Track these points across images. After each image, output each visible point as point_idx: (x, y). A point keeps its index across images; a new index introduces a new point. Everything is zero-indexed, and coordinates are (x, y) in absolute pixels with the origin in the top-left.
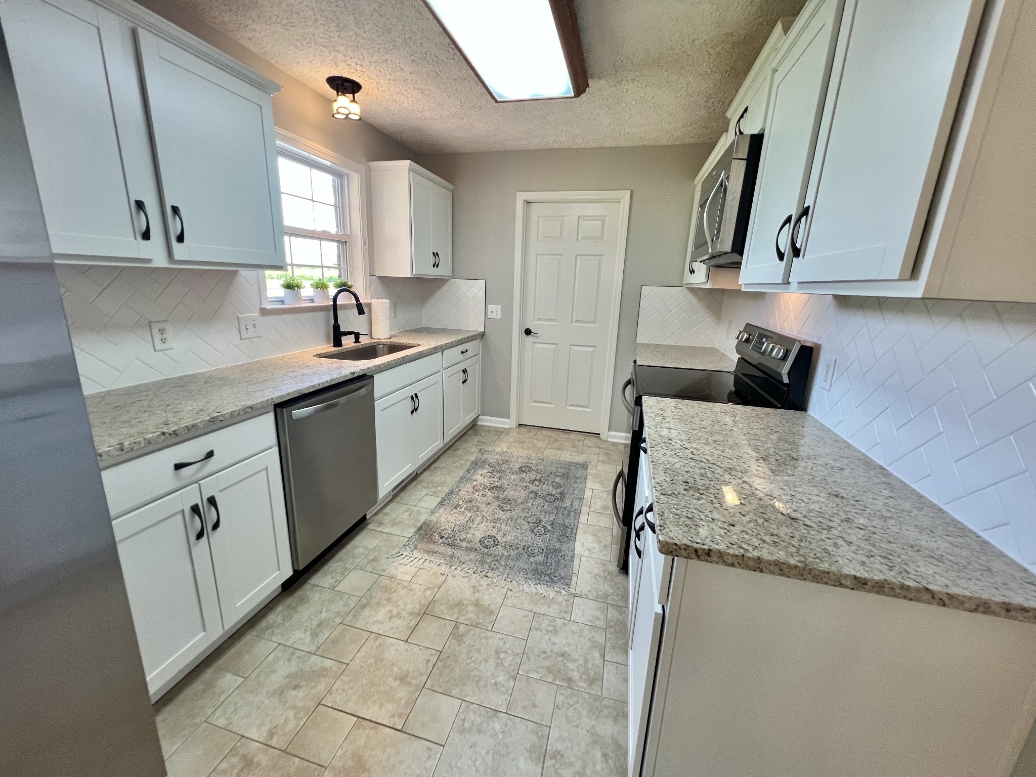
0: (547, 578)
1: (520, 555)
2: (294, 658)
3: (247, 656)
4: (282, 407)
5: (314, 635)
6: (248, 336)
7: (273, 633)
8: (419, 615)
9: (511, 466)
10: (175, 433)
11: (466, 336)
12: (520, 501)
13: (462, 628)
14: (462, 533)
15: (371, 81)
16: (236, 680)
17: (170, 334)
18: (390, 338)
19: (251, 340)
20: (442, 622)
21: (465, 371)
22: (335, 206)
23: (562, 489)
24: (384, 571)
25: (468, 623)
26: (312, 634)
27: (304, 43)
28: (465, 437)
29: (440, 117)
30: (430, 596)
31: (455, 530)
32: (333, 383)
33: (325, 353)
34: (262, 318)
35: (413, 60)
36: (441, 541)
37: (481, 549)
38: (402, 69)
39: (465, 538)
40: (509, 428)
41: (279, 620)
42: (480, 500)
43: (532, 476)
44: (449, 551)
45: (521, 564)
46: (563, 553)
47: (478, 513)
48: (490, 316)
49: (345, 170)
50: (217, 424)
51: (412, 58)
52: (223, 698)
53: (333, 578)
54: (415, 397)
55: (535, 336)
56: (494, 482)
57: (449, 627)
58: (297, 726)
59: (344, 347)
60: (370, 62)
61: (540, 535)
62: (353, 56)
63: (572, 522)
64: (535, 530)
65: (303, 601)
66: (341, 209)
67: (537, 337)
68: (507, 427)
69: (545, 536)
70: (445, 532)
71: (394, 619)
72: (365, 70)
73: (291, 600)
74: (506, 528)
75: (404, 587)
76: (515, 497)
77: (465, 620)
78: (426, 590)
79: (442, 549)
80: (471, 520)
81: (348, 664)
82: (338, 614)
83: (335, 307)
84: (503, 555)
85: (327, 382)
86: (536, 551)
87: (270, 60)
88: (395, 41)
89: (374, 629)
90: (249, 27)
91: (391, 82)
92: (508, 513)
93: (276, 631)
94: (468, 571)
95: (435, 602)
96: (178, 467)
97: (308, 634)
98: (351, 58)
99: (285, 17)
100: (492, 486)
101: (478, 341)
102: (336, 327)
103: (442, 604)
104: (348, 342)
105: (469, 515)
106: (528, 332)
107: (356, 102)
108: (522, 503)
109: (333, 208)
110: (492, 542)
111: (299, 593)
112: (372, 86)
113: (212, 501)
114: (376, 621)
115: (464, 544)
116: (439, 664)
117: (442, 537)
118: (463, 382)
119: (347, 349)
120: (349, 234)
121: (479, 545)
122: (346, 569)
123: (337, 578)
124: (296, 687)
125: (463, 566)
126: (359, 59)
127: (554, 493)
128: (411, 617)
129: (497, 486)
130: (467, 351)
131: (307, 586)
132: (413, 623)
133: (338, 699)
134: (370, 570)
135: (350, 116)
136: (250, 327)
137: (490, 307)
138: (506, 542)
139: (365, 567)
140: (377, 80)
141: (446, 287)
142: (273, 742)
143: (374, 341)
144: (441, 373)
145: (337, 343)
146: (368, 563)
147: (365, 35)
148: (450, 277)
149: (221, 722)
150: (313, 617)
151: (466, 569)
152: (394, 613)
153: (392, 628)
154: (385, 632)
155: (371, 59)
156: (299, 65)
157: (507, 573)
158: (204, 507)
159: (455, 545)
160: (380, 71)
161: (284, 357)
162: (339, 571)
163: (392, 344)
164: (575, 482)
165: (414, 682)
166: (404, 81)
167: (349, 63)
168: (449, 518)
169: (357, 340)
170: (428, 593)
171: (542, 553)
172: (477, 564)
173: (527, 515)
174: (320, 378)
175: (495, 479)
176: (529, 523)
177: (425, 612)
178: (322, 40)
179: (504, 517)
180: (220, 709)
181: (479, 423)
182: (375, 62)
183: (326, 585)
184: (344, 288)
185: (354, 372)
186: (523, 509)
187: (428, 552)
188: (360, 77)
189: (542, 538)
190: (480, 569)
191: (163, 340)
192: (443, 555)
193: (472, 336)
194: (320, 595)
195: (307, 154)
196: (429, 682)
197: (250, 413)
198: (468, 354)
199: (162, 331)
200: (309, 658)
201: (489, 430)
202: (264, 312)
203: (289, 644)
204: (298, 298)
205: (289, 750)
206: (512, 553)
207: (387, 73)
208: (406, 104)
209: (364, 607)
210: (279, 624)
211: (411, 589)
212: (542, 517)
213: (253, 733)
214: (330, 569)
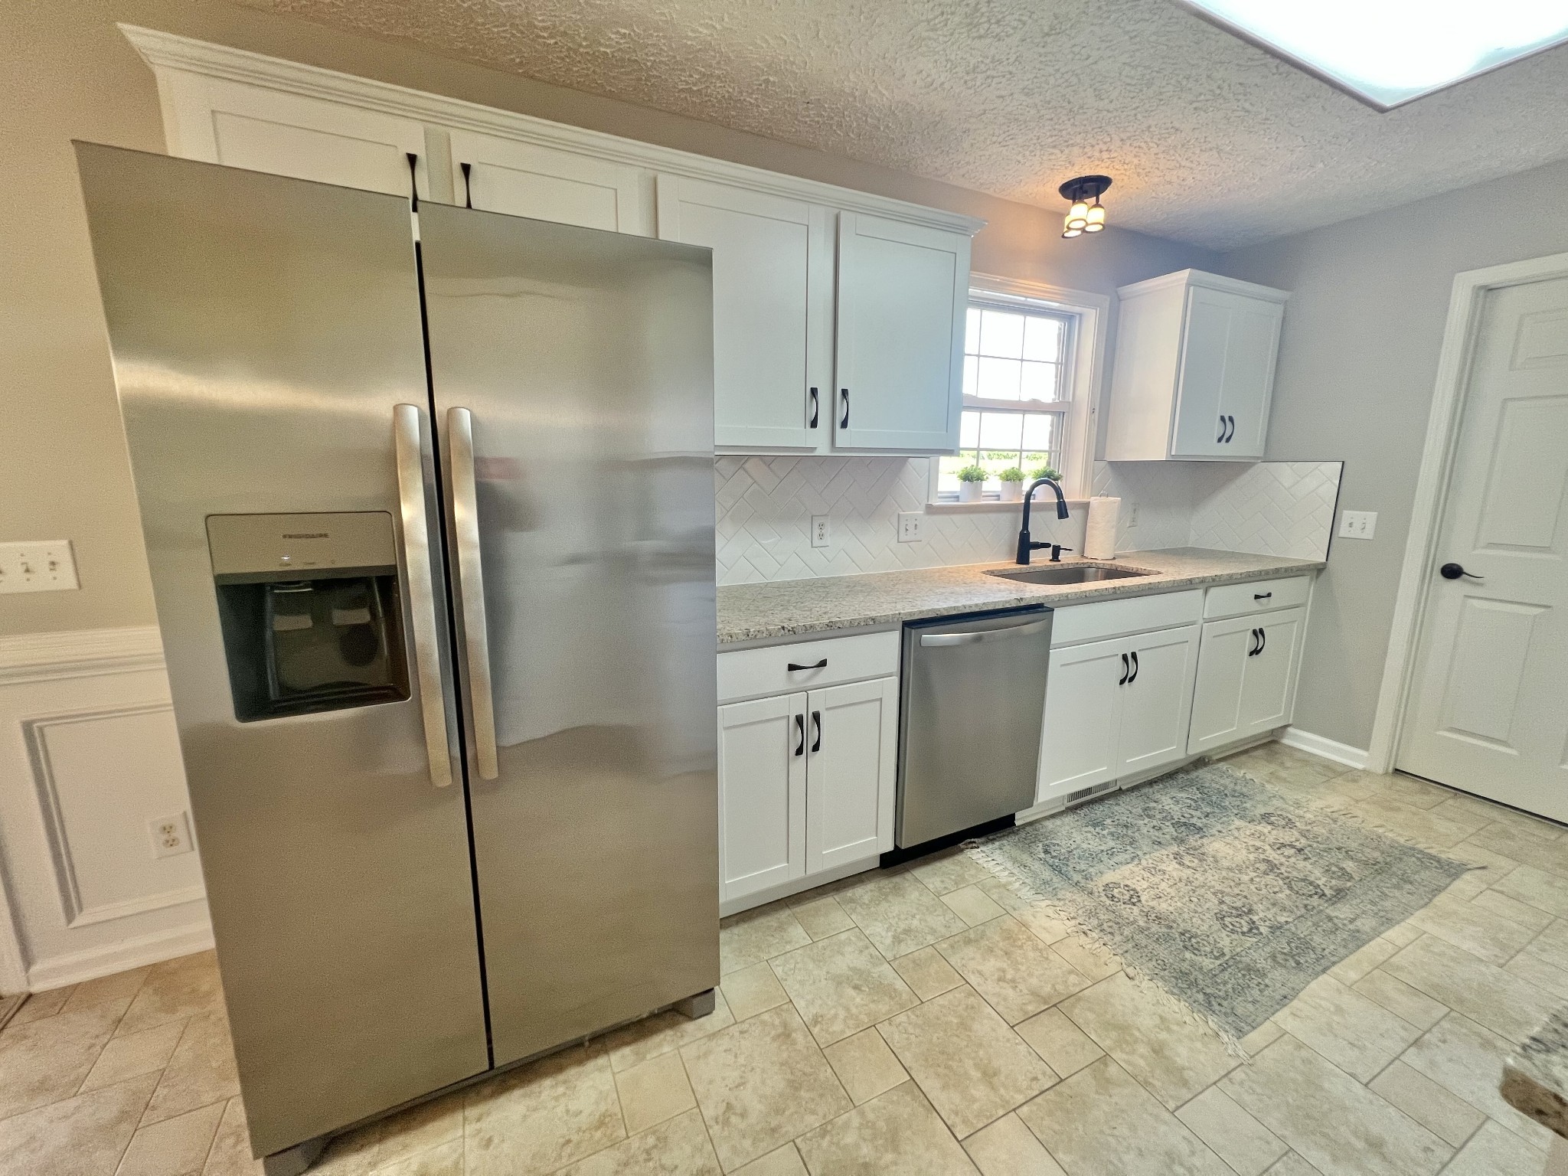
0: (1201, 997)
1: (1168, 938)
2: (867, 952)
3: (822, 919)
4: (912, 626)
5: (897, 940)
6: (907, 538)
7: (854, 910)
8: (1045, 1003)
9: (1248, 805)
10: (793, 631)
11: (1272, 566)
12: (1225, 863)
13: (1113, 1070)
14: (1082, 862)
15: (1126, 166)
16: (804, 938)
17: (828, 530)
18: (1114, 558)
19: (910, 544)
20: (1081, 1038)
21: (1258, 633)
22: (1057, 364)
23: (1349, 884)
24: (1015, 909)
25: (1129, 1069)
26: (894, 937)
27: (1028, 153)
28: (1243, 758)
29: (1261, 179)
30: (1074, 985)
31: (1074, 852)
32: (986, 609)
33: (1000, 571)
34: (927, 517)
35: (1195, 109)
36: (1042, 855)
37: (1099, 896)
38: (1177, 130)
39: (1083, 871)
40: (1364, 771)
41: (866, 899)
42: (1145, 831)
43: (1287, 836)
44: (1047, 874)
45: (1162, 952)
46: (1267, 981)
47: (1128, 848)
48: (1343, 531)
49: (1077, 309)
50: (835, 630)
51: (1195, 105)
52: (788, 948)
53: (942, 882)
54: (1130, 659)
55: (1473, 583)
56: (1192, 817)
57: (1090, 1055)
58: (843, 1032)
59: (1031, 565)
60: (1122, 140)
61: (1233, 931)
62: (1094, 143)
63: (1332, 947)
64: (1227, 920)
65: (897, 890)
66: (1065, 366)
67: (1482, 585)
68: (1360, 766)
69: (1243, 938)
70: (1057, 848)
71: (1005, 985)
72: (1115, 155)
73: (886, 883)
74: (1169, 890)
75: (1036, 948)
76: (1219, 855)
77: (1124, 1061)
78: (1070, 972)
79: (1037, 866)
80: (1111, 853)
81: (922, 1003)
82: (933, 931)
83: (1027, 506)
84: (1135, 921)
85: (976, 605)
86: (1208, 949)
87: (986, 192)
88: (1161, 93)
89: (973, 979)
90: (962, 162)
91: (1161, 156)
92: (1189, 872)
93: (859, 909)
94: (1060, 912)
95: (1079, 999)
96: (792, 668)
97: (890, 934)
98: (1093, 146)
99: (1001, 132)
100: (1183, 820)
101: (1304, 581)
102: (1024, 537)
103: (1090, 1009)
104: (1040, 559)
105: (1112, 844)
106: (1452, 572)
107: (1101, 206)
108: (1230, 869)
109: (1054, 365)
110: (1127, 897)
111: (897, 879)
112: (1127, 173)
113: (816, 717)
114: (978, 971)
115: (1076, 877)
116: (1050, 1095)
117: (1046, 852)
118: (1251, 654)
119: (1035, 568)
120: (1071, 400)
121: (1101, 890)
122: (963, 879)
123: (947, 885)
124: (856, 988)
125: (1056, 903)
126: (1105, 143)
127: (1320, 882)
128: (1030, 997)
129: (1194, 825)
130: (1269, 595)
131: (908, 876)
132: (1031, 1008)
133: (896, 1037)
134: (995, 897)
135: (1087, 229)
136: (911, 528)
137: (1346, 515)
138: (1153, 908)
139: (989, 890)
140: (1136, 161)
141: (1246, 477)
142: (816, 1030)
143: (1085, 561)
144: (1197, 626)
145: (1023, 558)
146: (995, 887)
147: (1111, 107)
148: (1258, 458)
149: (779, 971)
150: (902, 917)
151: (1058, 908)
152: (1009, 977)
153: (999, 995)
154: (987, 993)
155: (1123, 136)
156: (1022, 184)
157: (1125, 949)
158: (808, 721)
159: (1060, 872)
160: (1139, 147)
161: (945, 569)
162: (953, 877)
163: (1114, 568)
164: (1397, 887)
165: (1002, 1091)
166: (1183, 146)
167: (1089, 154)
168: (1074, 835)
169: (1055, 556)
170: (1072, 979)
171: (1217, 958)
172: (1080, 912)
173: (1228, 890)
174: (971, 599)
175: (1198, 813)
176: (1222, 902)
177: (1057, 1005)
178: (1050, 140)
179: (1175, 874)
180: (783, 958)
181: (1286, 741)
182: (1129, 138)
183: (931, 886)
184: (1048, 479)
185: (1022, 599)
186: (1224, 878)
187: (1015, 861)
188: (1107, 168)
189: (1234, 936)
190: (1080, 920)
191: (821, 536)
192: (1035, 875)
193: (1286, 570)
194: (921, 895)
195: (1023, 299)
196: (1025, 1108)
197: (871, 626)
198: (1273, 602)
199: (821, 526)
200: (882, 964)
201: (1307, 760)
202: (931, 510)
203: (867, 933)
204: (977, 492)
205: (826, 1052)
206: (1154, 928)
207: (1151, 145)
208: (1190, 181)
209: (968, 942)
210: (864, 903)
211: (1047, 959)
212: (1257, 907)
213: (800, 1004)
214: (944, 869)
